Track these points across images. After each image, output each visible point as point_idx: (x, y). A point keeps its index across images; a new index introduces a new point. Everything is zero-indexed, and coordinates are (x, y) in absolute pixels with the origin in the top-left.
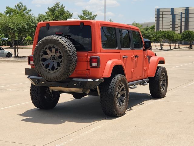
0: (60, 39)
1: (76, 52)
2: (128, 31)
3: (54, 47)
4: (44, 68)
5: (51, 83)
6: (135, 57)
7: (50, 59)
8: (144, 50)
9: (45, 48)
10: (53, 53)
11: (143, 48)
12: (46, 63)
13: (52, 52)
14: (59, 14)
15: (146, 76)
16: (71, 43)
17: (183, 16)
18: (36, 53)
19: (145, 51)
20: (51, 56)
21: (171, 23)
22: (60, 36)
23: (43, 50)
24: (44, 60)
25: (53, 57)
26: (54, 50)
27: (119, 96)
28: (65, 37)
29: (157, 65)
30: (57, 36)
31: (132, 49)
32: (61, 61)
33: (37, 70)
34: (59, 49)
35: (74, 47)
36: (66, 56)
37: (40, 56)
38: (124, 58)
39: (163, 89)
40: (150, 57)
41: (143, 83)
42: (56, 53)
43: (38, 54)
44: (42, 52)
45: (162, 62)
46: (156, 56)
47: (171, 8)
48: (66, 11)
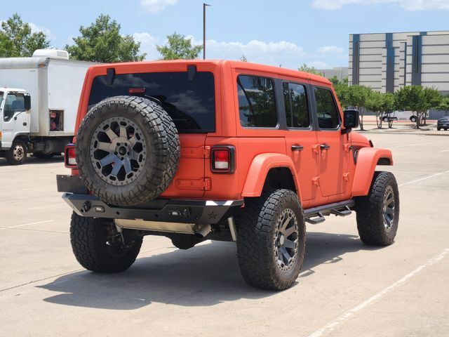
0: (139, 103)
1: (176, 136)
2: (304, 86)
3: (123, 124)
4: (101, 175)
5: (118, 210)
6: (322, 148)
7: (116, 153)
8: (343, 132)
9: (102, 126)
10: (123, 139)
11: (340, 127)
12: (105, 162)
13: (119, 136)
14: (107, 44)
15: (348, 194)
16: (164, 114)
17: (410, 51)
18: (83, 137)
19: (345, 135)
20: (118, 144)
21: (385, 68)
22: (139, 96)
23: (98, 130)
24: (101, 154)
25: (123, 148)
26: (123, 130)
27: (282, 242)
28: (151, 100)
29: (373, 167)
30: (132, 98)
31: (315, 129)
32: (141, 156)
33: (85, 179)
34: (135, 127)
35: (173, 124)
36: (152, 145)
37: (92, 146)
38: (293, 149)
39: (389, 224)
40: (357, 149)
41: (340, 211)
42: (129, 138)
43: (86, 140)
44: (95, 135)
45: (386, 160)
46: (372, 146)
47: (387, 34)
48: (123, 36)
